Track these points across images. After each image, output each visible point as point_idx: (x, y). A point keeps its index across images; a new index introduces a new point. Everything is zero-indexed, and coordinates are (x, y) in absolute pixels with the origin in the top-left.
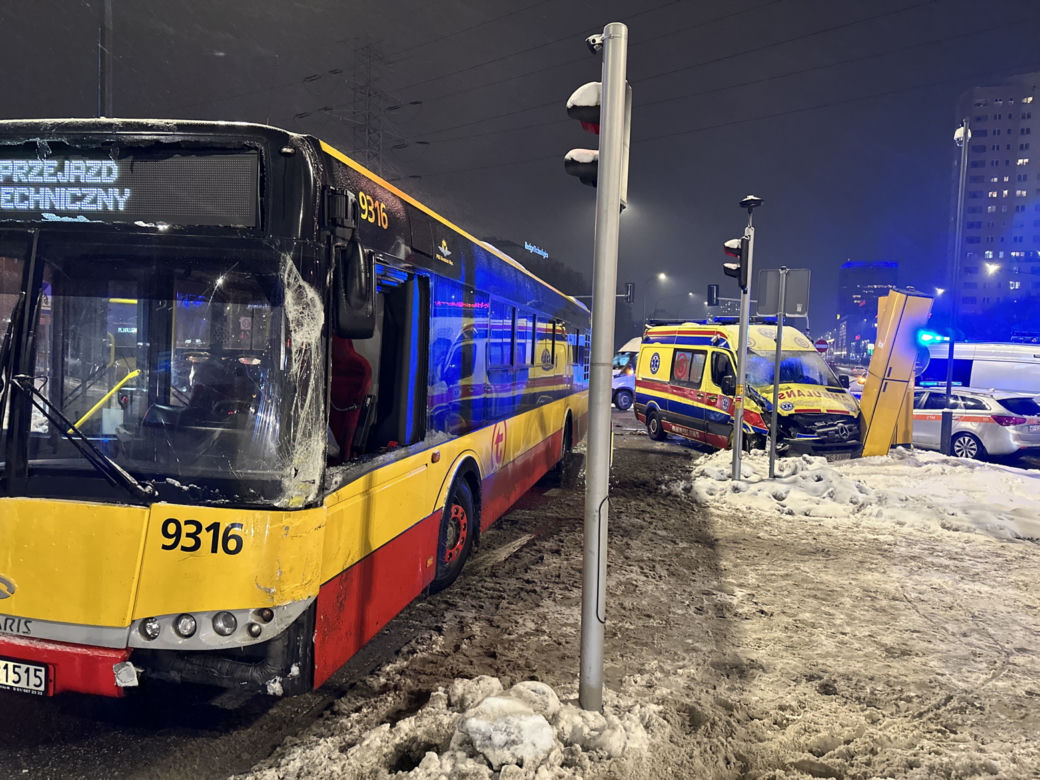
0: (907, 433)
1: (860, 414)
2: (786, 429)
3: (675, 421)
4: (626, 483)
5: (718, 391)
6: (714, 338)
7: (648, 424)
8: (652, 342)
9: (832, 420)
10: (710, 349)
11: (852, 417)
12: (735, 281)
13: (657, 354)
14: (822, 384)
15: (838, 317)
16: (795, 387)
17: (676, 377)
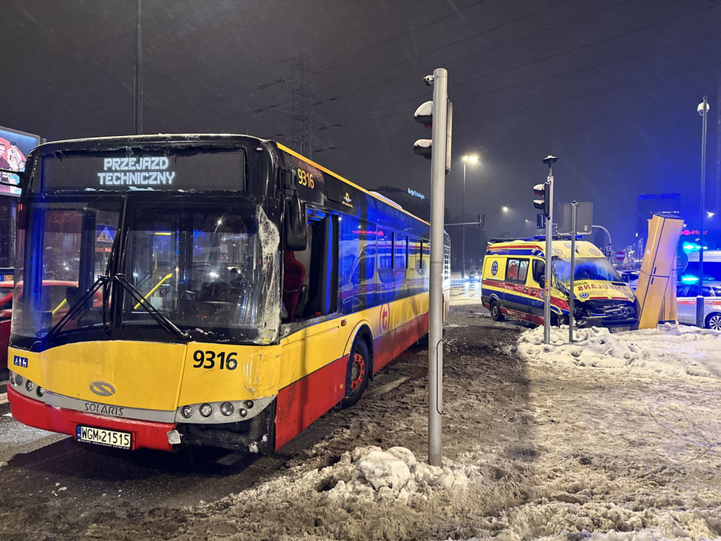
0: (672, 313)
1: (636, 300)
2: (584, 311)
3: (509, 308)
4: (473, 347)
5: (537, 286)
6: (534, 250)
7: (491, 309)
8: (493, 254)
9: (616, 304)
10: (531, 257)
11: (630, 302)
12: (542, 211)
13: (496, 262)
14: (610, 280)
15: (637, 235)
16: (590, 282)
17: (509, 277)
